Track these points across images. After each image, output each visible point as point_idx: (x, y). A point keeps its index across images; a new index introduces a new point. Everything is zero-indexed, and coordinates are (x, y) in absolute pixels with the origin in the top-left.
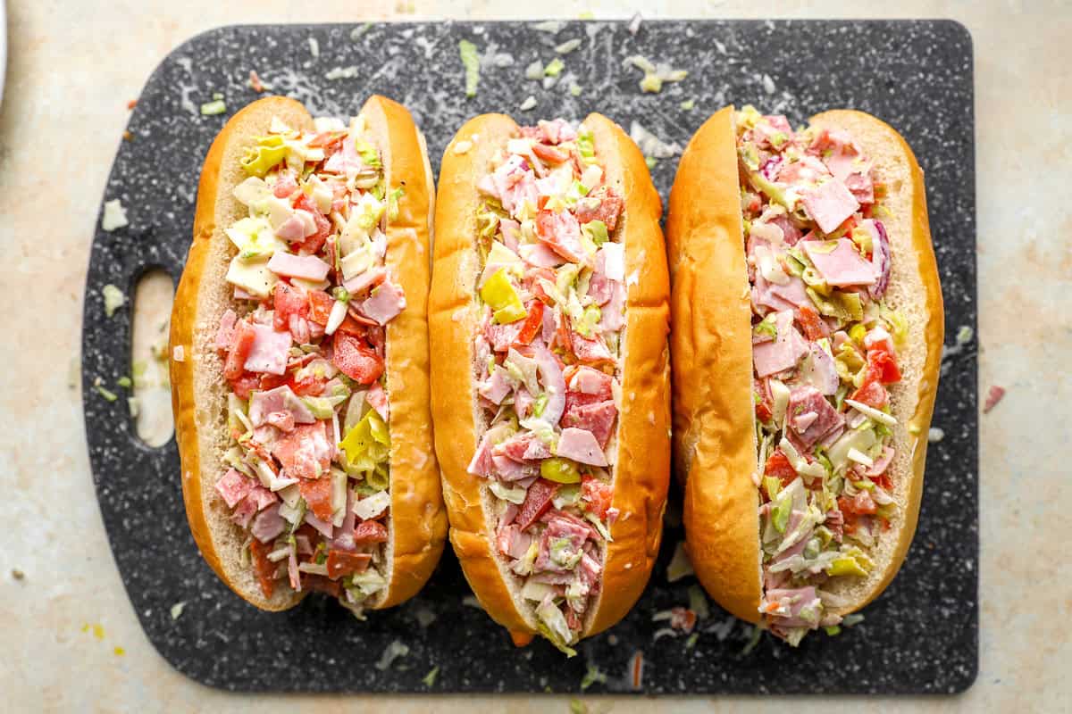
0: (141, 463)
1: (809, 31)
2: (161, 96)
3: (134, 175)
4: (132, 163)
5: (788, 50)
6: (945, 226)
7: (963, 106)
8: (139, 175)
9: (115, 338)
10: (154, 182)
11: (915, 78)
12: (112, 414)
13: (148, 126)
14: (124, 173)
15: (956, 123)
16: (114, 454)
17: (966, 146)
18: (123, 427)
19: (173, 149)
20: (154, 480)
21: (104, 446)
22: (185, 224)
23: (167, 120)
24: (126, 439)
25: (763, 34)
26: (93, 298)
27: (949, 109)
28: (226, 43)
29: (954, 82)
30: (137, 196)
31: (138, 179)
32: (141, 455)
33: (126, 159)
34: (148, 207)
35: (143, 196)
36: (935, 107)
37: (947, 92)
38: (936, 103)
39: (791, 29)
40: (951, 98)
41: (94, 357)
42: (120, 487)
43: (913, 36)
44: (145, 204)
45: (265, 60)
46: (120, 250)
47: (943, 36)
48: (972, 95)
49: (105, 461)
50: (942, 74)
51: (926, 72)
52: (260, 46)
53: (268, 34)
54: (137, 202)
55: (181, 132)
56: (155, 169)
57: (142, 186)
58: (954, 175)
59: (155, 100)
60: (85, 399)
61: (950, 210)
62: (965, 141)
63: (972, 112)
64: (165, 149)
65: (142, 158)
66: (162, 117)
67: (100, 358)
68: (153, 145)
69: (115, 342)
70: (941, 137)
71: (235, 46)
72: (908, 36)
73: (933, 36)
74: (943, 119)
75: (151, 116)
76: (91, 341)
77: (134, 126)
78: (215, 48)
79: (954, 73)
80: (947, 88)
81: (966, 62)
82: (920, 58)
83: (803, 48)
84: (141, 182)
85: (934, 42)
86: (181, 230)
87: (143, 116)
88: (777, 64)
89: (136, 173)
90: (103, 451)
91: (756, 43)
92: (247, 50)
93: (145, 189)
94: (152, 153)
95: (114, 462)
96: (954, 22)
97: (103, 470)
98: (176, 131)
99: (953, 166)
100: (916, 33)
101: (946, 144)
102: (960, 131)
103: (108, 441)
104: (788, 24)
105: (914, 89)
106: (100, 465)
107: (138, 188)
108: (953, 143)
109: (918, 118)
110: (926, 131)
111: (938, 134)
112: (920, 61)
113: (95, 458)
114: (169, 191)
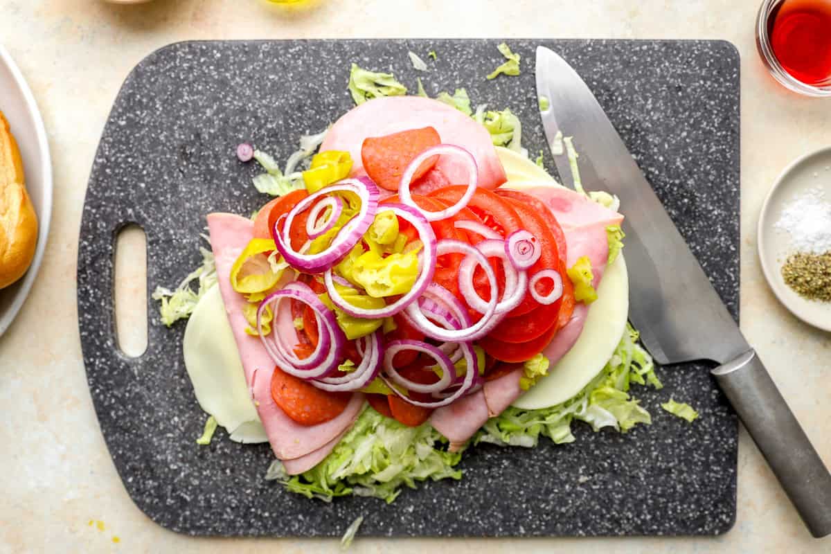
0: (123, 370)
1: (619, 48)
2: (134, 94)
3: (114, 155)
4: (112, 146)
5: (603, 63)
6: (718, 195)
7: (732, 105)
8: (118, 155)
9: (102, 277)
10: (130, 160)
11: (697, 84)
12: (101, 333)
13: (124, 118)
14: (107, 153)
15: (727, 118)
16: (102, 363)
17: (734, 135)
18: (109, 343)
19: (144, 135)
20: (133, 382)
21: (95, 357)
22: (154, 192)
23: (138, 113)
24: (112, 352)
25: (585, 51)
26: (85, 247)
27: (722, 108)
28: (183, 55)
29: (726, 87)
30: (117, 171)
31: (117, 158)
32: (123, 364)
33: (108, 142)
34: (125, 179)
35: (122, 171)
36: (711, 106)
37: (721, 95)
38: (712, 103)
39: (606, 46)
40: (723, 99)
41: (87, 291)
42: (108, 388)
43: (696, 52)
44: (123, 177)
45: (212, 67)
46: (104, 211)
47: (718, 53)
48: (739, 97)
49: (96, 368)
50: (717, 81)
51: (705, 79)
52: (208, 57)
53: (214, 48)
54: (117, 175)
55: (149, 122)
56: (130, 150)
57: (120, 163)
58: (725, 157)
59: (129, 98)
60: (80, 322)
61: (721, 183)
62: (733, 132)
63: (738, 110)
64: (137, 135)
65: (120, 142)
66: (135, 110)
67: (91, 292)
68: (128, 132)
69: (103, 280)
70: (716, 128)
71: (190, 57)
72: (692, 52)
73: (711, 53)
74: (717, 115)
75: (126, 110)
76: (84, 279)
77: (113, 117)
78: (174, 58)
79: (726, 81)
80: (721, 92)
81: (734, 73)
82: (700, 69)
83: (616, 61)
84: (120, 160)
85: (712, 57)
86: (150, 196)
87: (120, 110)
88: (596, 73)
89: (116, 152)
90: (95, 361)
91: (580, 57)
92: (198, 61)
93: (123, 165)
94: (127, 137)
95: (103, 369)
96: (727, 42)
97: (95, 375)
98: (146, 122)
99: (724, 150)
100: (698, 50)
101: (719, 134)
102: (729, 124)
103: (98, 354)
104: (604, 42)
105: (696, 92)
106: (93, 371)
107: (117, 165)
108: (724, 133)
109: (699, 114)
110: (705, 123)
111: (713, 126)
112: (701, 72)
113: (89, 366)
114: (140, 166)
